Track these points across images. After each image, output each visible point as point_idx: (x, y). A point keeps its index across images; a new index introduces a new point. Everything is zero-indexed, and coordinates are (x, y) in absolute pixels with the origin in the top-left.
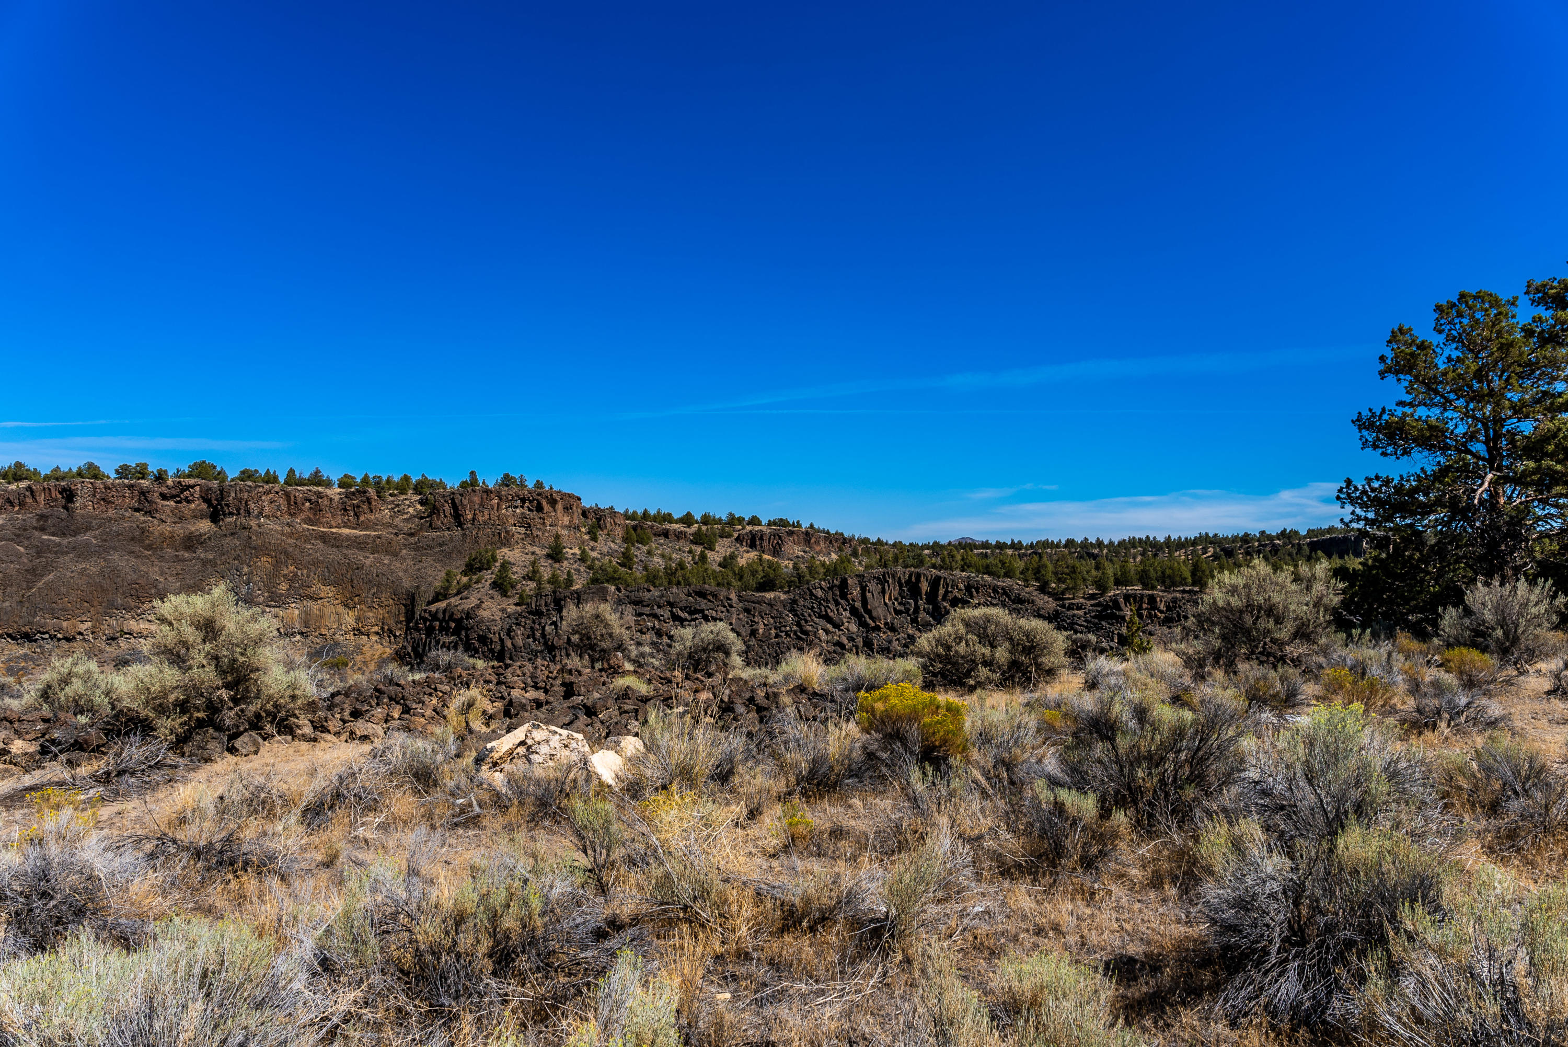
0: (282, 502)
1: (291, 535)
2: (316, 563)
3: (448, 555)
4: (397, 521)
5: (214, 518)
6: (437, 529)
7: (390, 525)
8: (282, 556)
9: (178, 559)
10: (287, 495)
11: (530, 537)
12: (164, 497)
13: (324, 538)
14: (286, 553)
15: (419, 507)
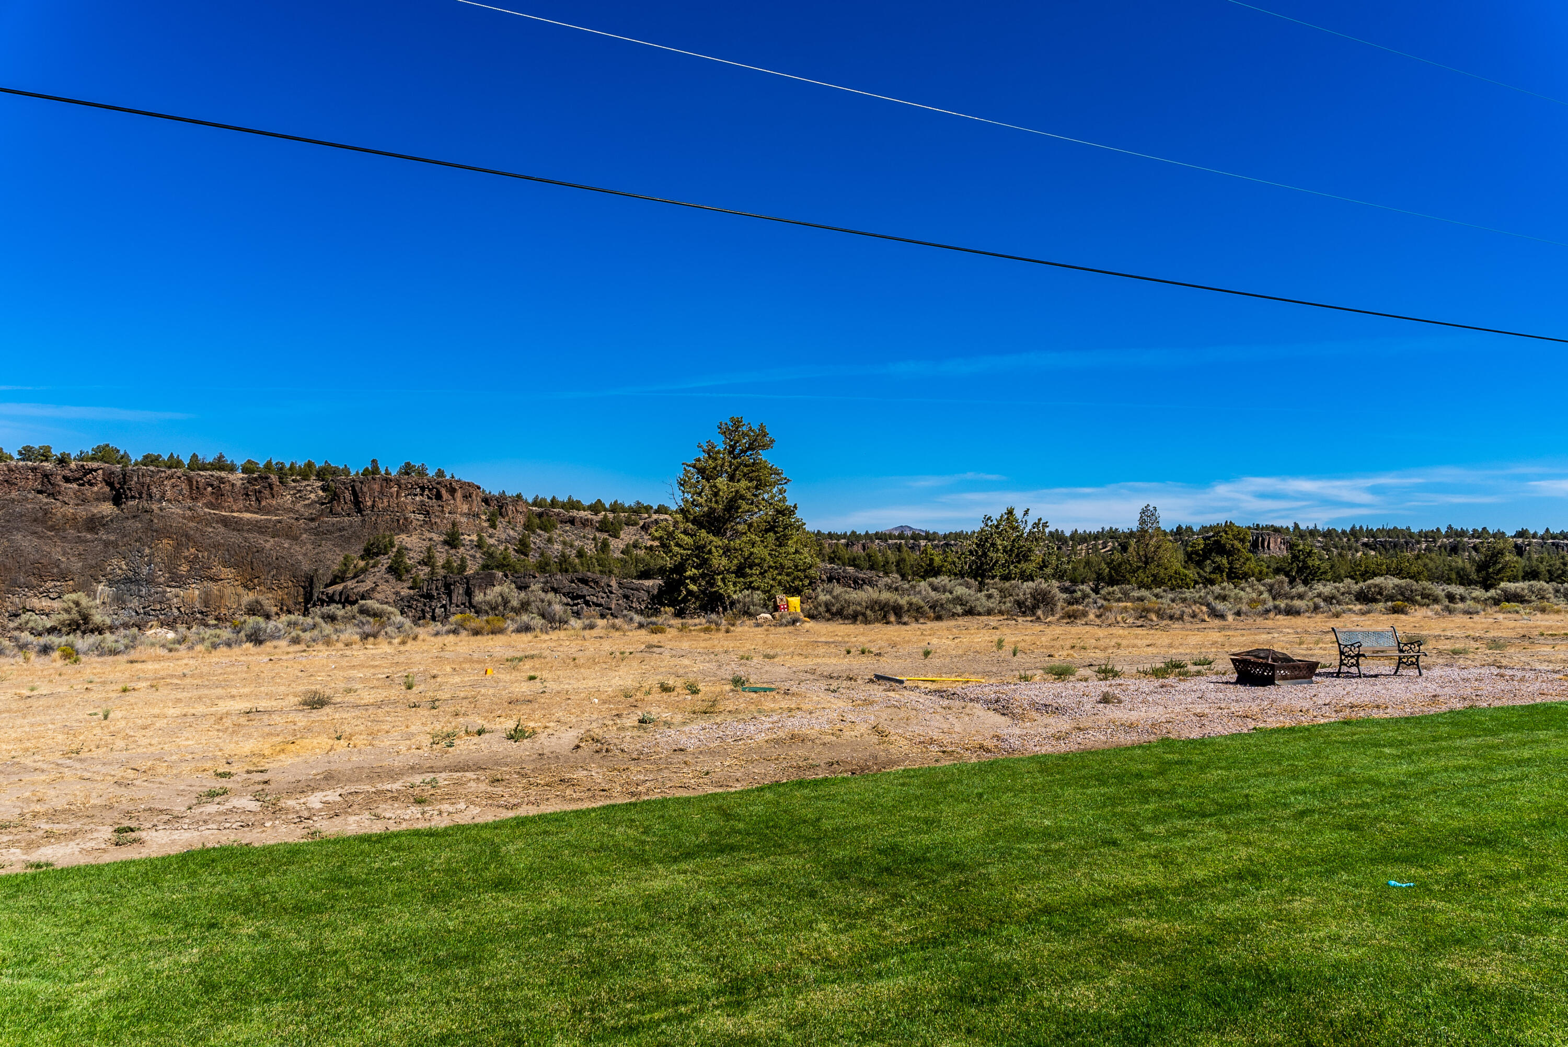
0: (184, 486)
1: (192, 519)
2: (217, 546)
3: (348, 540)
4: (299, 506)
5: (117, 500)
6: (337, 514)
7: (291, 510)
8: (183, 538)
9: (80, 540)
10: (190, 480)
11: (429, 525)
12: (67, 480)
13: (225, 522)
14: (188, 537)
15: (321, 493)
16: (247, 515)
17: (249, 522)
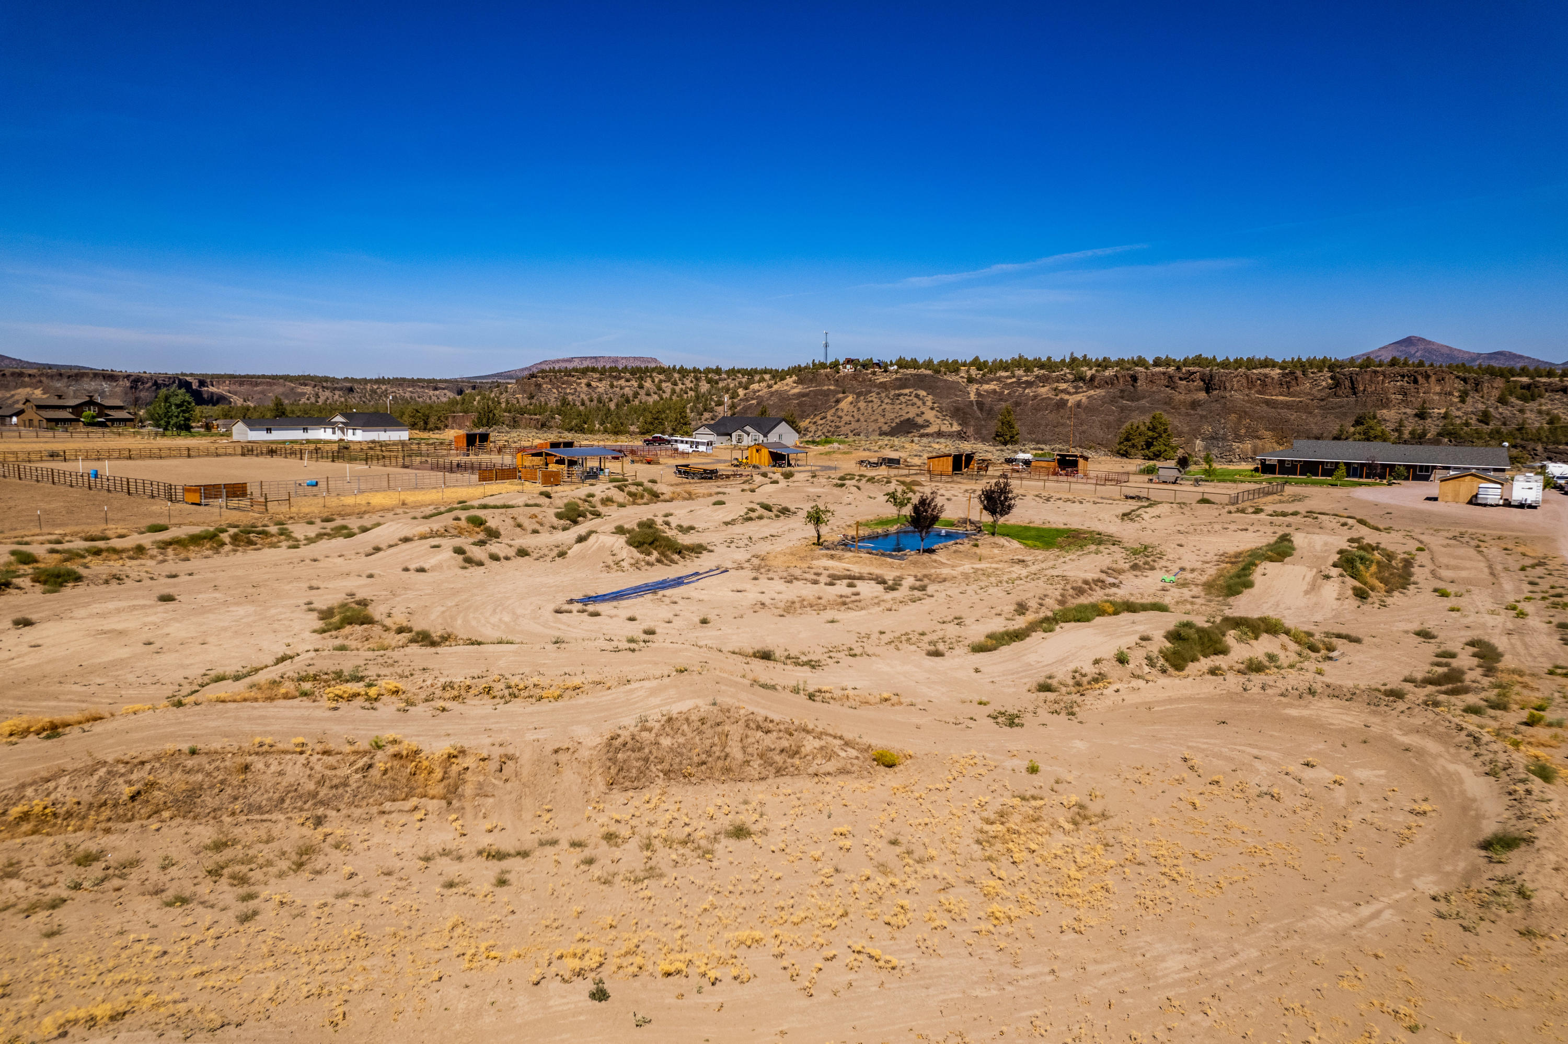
16: (1281, 398)
17: (1282, 402)
